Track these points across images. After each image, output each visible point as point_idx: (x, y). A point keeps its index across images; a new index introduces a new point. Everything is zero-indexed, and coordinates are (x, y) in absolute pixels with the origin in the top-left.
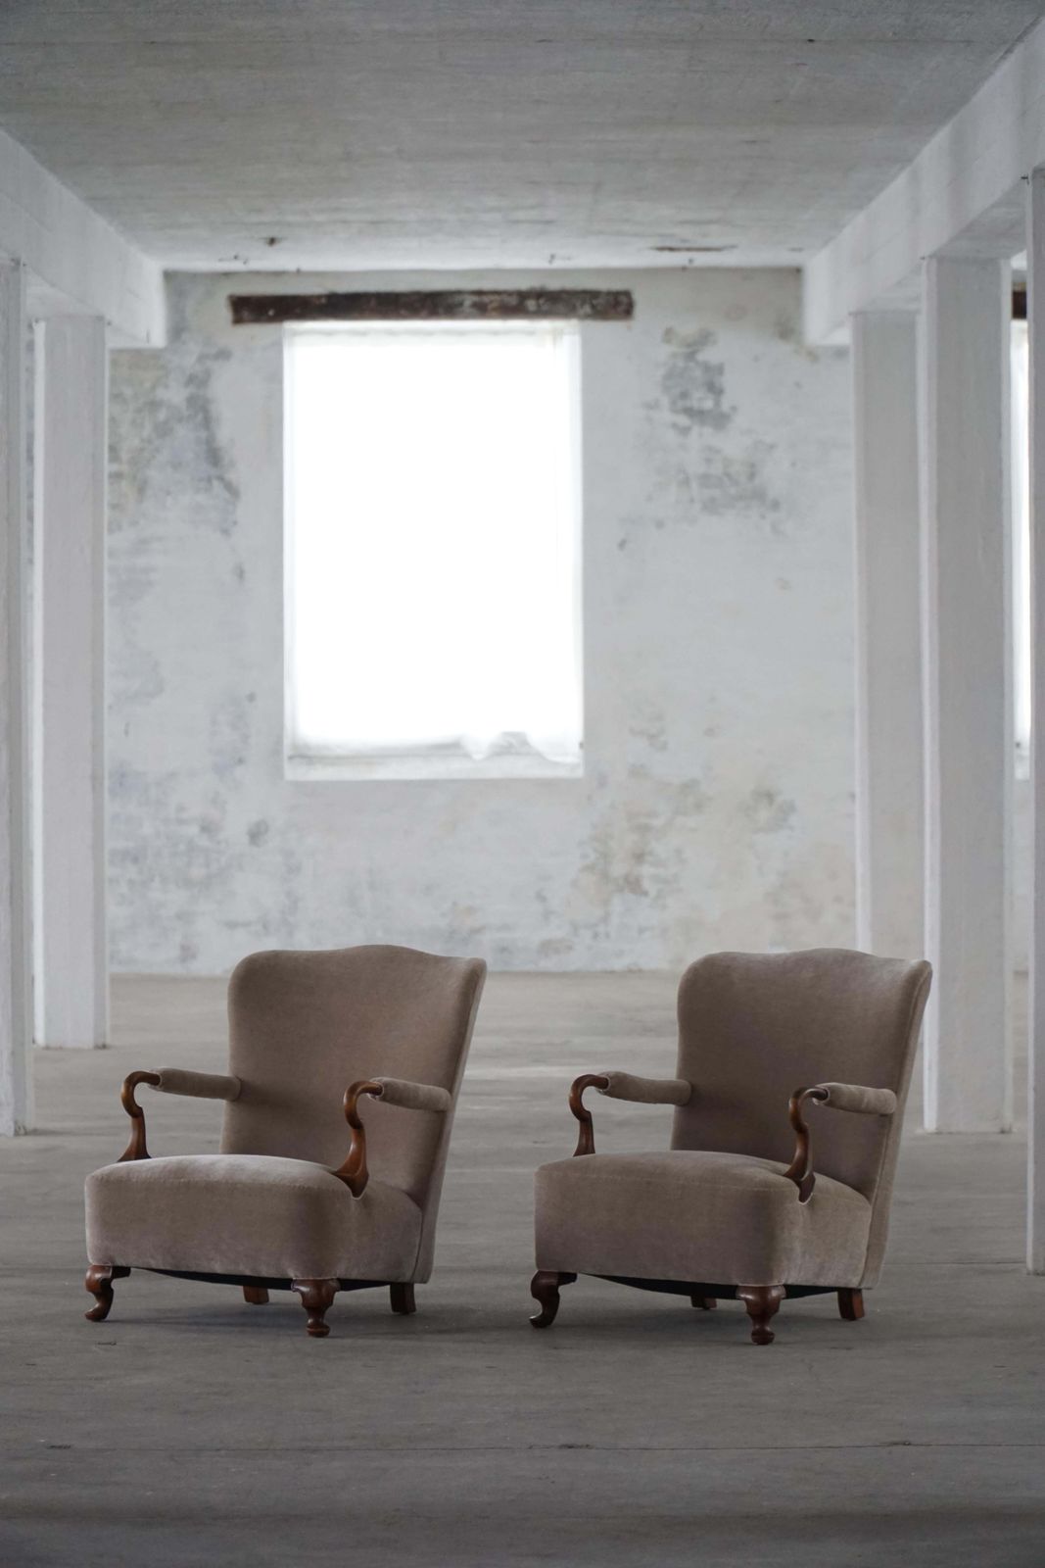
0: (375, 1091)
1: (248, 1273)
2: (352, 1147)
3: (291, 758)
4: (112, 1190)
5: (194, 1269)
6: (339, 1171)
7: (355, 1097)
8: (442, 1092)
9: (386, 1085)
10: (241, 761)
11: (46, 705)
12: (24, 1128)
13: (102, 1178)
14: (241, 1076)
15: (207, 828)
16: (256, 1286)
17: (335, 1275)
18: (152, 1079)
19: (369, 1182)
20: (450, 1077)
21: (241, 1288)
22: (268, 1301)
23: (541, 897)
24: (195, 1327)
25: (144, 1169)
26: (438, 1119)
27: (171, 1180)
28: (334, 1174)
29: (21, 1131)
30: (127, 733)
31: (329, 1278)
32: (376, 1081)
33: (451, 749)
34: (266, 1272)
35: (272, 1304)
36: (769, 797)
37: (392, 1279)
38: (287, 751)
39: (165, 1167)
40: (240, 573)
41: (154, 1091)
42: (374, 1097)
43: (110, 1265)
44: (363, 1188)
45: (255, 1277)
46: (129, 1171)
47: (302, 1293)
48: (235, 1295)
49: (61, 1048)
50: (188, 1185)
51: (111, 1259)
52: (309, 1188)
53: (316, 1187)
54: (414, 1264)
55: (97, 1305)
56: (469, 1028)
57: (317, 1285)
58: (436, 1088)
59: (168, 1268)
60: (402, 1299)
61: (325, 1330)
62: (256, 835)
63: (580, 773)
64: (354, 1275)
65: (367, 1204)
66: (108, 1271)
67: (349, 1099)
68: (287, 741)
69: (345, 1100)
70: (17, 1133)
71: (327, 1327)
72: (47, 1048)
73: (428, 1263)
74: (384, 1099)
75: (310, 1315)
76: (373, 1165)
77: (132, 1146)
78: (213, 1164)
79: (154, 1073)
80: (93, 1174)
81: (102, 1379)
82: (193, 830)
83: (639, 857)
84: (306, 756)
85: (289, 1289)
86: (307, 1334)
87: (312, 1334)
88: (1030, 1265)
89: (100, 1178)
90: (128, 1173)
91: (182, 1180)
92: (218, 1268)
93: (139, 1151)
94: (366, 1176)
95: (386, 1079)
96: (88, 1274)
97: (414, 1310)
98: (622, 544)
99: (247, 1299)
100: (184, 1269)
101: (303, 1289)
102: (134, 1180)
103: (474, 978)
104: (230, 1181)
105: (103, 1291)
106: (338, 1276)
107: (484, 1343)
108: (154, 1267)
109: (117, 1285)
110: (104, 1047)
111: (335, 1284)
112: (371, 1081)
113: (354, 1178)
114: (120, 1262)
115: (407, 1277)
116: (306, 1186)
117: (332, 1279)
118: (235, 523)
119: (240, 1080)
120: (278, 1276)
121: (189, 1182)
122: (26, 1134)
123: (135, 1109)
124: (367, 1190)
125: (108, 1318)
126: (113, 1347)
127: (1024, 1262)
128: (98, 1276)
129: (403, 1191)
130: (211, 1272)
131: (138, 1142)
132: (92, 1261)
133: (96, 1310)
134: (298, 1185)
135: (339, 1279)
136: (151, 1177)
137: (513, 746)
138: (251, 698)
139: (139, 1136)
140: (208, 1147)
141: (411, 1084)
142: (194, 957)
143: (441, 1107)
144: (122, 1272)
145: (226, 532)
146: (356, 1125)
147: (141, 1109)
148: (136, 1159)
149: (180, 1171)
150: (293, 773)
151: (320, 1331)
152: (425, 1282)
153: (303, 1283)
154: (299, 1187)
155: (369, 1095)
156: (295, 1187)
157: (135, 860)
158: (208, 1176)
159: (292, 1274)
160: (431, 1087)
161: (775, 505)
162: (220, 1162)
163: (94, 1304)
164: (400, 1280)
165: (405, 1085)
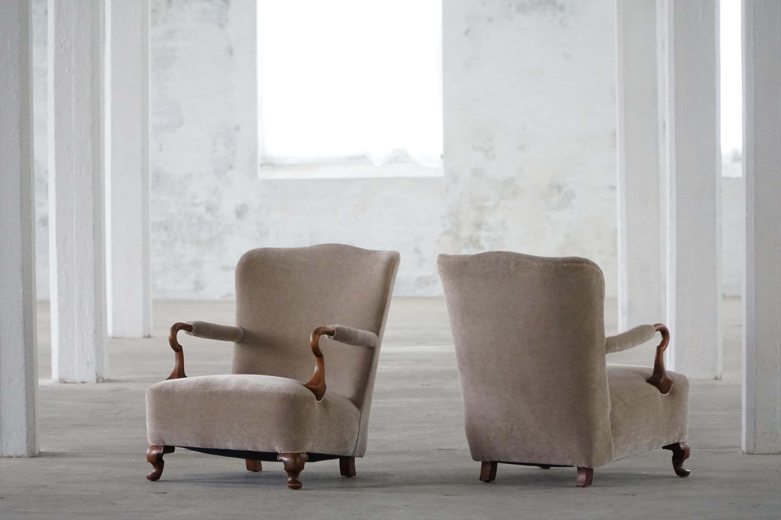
0: (330, 333)
1: (250, 449)
2: (316, 368)
3: (262, 165)
4: (162, 397)
5: (215, 447)
6: (307, 384)
7: (317, 337)
8: (372, 334)
9: (338, 329)
10: (231, 167)
11: (113, 124)
12: (103, 378)
13: (157, 389)
14: (244, 327)
15: (210, 209)
16: (254, 458)
17: (305, 450)
18: (188, 328)
19: (326, 392)
20: (377, 327)
21: (245, 460)
22: (262, 470)
23: (417, 251)
24: (216, 484)
25: (184, 383)
26: (371, 352)
27: (200, 391)
28: (305, 386)
29: (100, 380)
30: (161, 150)
31: (302, 452)
32: (331, 327)
33: (361, 159)
34: (261, 448)
35: (264, 472)
36: (559, 188)
37: (341, 454)
38: (260, 161)
39: (197, 382)
40: (231, 51)
41: (189, 335)
42: (330, 338)
43: (162, 445)
44: (322, 396)
45: (255, 452)
46: (174, 385)
47: (285, 462)
48: (240, 465)
49: (122, 338)
50: (212, 394)
51: (163, 442)
52: (288, 394)
53: (293, 394)
54: (355, 445)
55: (154, 471)
56: (389, 295)
57: (294, 456)
58: (369, 332)
59: (199, 446)
60: (347, 467)
61: (299, 485)
62: (240, 213)
63: (441, 174)
64: (317, 450)
65: (325, 405)
66: (161, 449)
67: (314, 338)
68: (259, 155)
69: (311, 339)
70: (98, 381)
71: (300, 483)
72: (114, 338)
73: (364, 443)
74: (336, 339)
75: (290, 476)
76: (329, 381)
77: (175, 370)
78: (227, 380)
79: (189, 324)
80: (151, 387)
81: (159, 512)
82: (201, 210)
83: (478, 226)
84: (270, 164)
85: (276, 460)
86: (288, 488)
87: (291, 487)
88: (744, 448)
89: (155, 389)
90: (173, 387)
91: (208, 390)
92: (231, 446)
93: (180, 373)
94: (325, 387)
95: (337, 326)
96: (148, 451)
97: (355, 475)
98: (467, 33)
99: (248, 469)
100: (209, 447)
101: (285, 459)
102: (177, 391)
103: (392, 262)
104: (239, 390)
105: (158, 462)
106: (307, 450)
107: (401, 492)
108: (190, 446)
109: (165, 458)
110: (149, 337)
111: (305, 456)
112: (328, 327)
113: (317, 389)
114: (168, 443)
115: (350, 452)
116: (287, 393)
117: (303, 453)
118: (227, 20)
119: (244, 330)
120: (270, 451)
121: (212, 391)
122: (104, 381)
123: (177, 347)
124: (325, 396)
125: (160, 479)
126: (165, 495)
127: (740, 447)
128: (154, 452)
129: (348, 398)
130: (226, 448)
131: (179, 368)
132: (151, 443)
133: (153, 474)
134: (281, 392)
135: (307, 453)
136: (188, 389)
137: (399, 157)
138: (237, 128)
139: (179, 364)
140: (223, 371)
141: (353, 329)
142: (202, 288)
143: (372, 345)
144: (169, 449)
145: (221, 26)
146: (318, 354)
147: (181, 346)
148: (178, 378)
149: (206, 385)
150: (263, 174)
151: (296, 485)
152: (362, 457)
153: (284, 455)
154: (283, 393)
155: (326, 336)
156: (279, 393)
157: (166, 229)
158: (224, 387)
159: (278, 449)
160: (366, 331)
161: (562, 8)
162: (232, 380)
163: (152, 470)
164: (346, 455)
165: (349, 330)
